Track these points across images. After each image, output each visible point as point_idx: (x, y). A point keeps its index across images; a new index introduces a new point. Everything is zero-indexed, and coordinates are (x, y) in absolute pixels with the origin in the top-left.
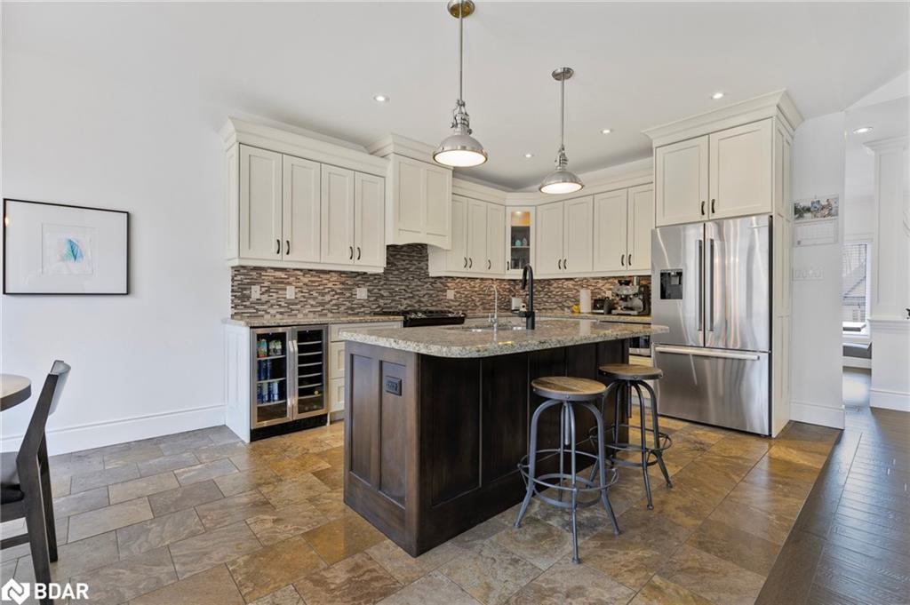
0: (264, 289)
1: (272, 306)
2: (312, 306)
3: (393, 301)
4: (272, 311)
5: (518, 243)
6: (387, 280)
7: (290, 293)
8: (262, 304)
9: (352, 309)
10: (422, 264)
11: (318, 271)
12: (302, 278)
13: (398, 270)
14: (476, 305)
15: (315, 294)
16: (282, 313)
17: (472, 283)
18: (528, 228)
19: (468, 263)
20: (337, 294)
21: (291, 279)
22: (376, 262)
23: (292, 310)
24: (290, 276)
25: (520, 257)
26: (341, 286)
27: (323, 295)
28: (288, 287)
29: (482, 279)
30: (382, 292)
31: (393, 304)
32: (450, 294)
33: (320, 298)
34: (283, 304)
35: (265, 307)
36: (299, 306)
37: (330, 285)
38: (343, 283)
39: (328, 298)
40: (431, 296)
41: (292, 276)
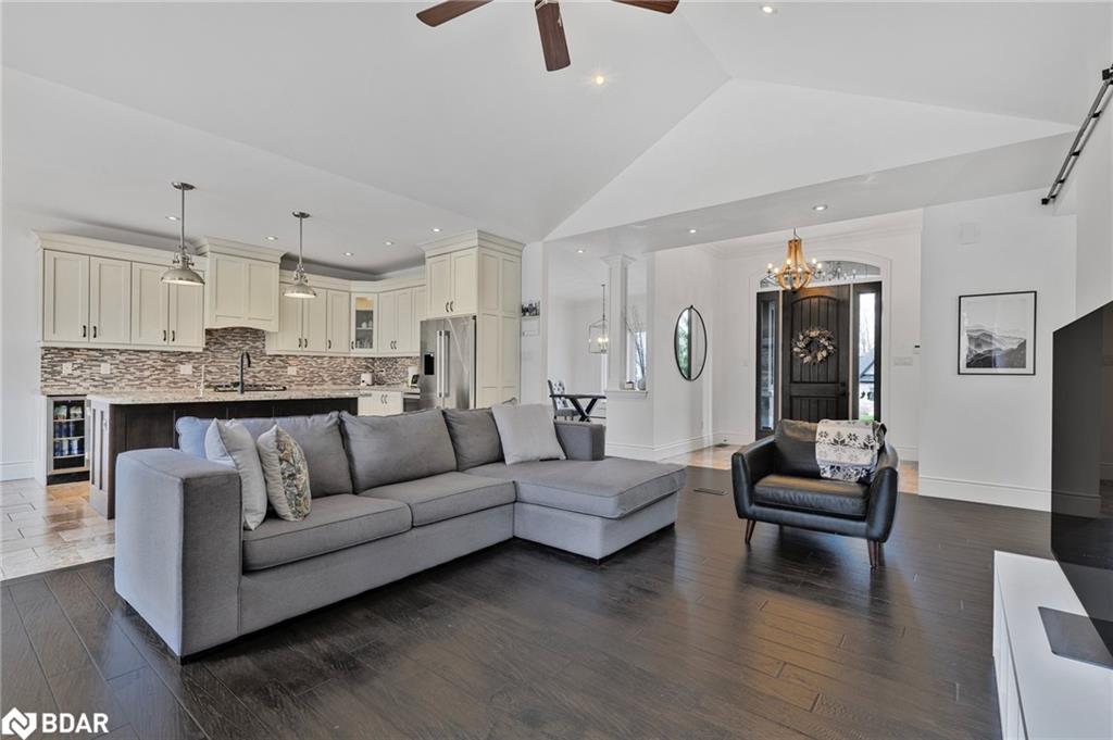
0: (76, 366)
1: (85, 380)
2: (129, 380)
3: (222, 376)
4: (84, 384)
5: (364, 325)
6: (216, 357)
7: (105, 369)
8: (74, 378)
9: (175, 383)
10: (258, 344)
11: (135, 351)
12: (118, 356)
13: (229, 349)
14: (323, 380)
15: (132, 370)
16: (96, 386)
17: (319, 361)
18: (370, 312)
19: (303, 343)
20: (157, 370)
21: (106, 358)
22: (196, 343)
23: (107, 383)
24: (104, 355)
25: (364, 338)
26: (162, 363)
27: (142, 371)
28: (102, 364)
29: (331, 357)
30: (210, 369)
31: (223, 379)
32: (292, 371)
33: (138, 373)
34: (97, 378)
35: (77, 381)
36: (114, 381)
37: (150, 362)
38: (165, 361)
39: (147, 373)
40: (268, 371)
41: (107, 355)
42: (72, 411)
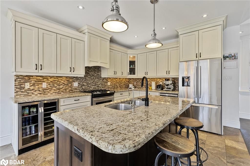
0: (31, 84)
1: (36, 91)
2: (54, 90)
3: (88, 87)
4: (36, 93)
5: (131, 66)
6: (86, 79)
7: (44, 85)
8: (31, 90)
9: (72, 90)
10: (99, 73)
11: (57, 77)
12: (50, 79)
13: (90, 75)
14: (118, 87)
15: (55, 85)
16: (40, 94)
17: (116, 79)
18: (135, 62)
19: (115, 73)
20: (65, 85)
21: (45, 80)
22: (81, 73)
23: (45, 92)
24: (44, 79)
25: (132, 71)
26: (67, 82)
27: (59, 85)
28: (43, 83)
29: (120, 78)
30: (84, 84)
31: (88, 88)
32: (109, 84)
33: (58, 87)
34: (41, 90)
35: (32, 91)
36: (48, 91)
37: (62, 82)
38: (68, 81)
39: (61, 87)
40: (102, 84)
41: (45, 78)
42: (32, 110)
